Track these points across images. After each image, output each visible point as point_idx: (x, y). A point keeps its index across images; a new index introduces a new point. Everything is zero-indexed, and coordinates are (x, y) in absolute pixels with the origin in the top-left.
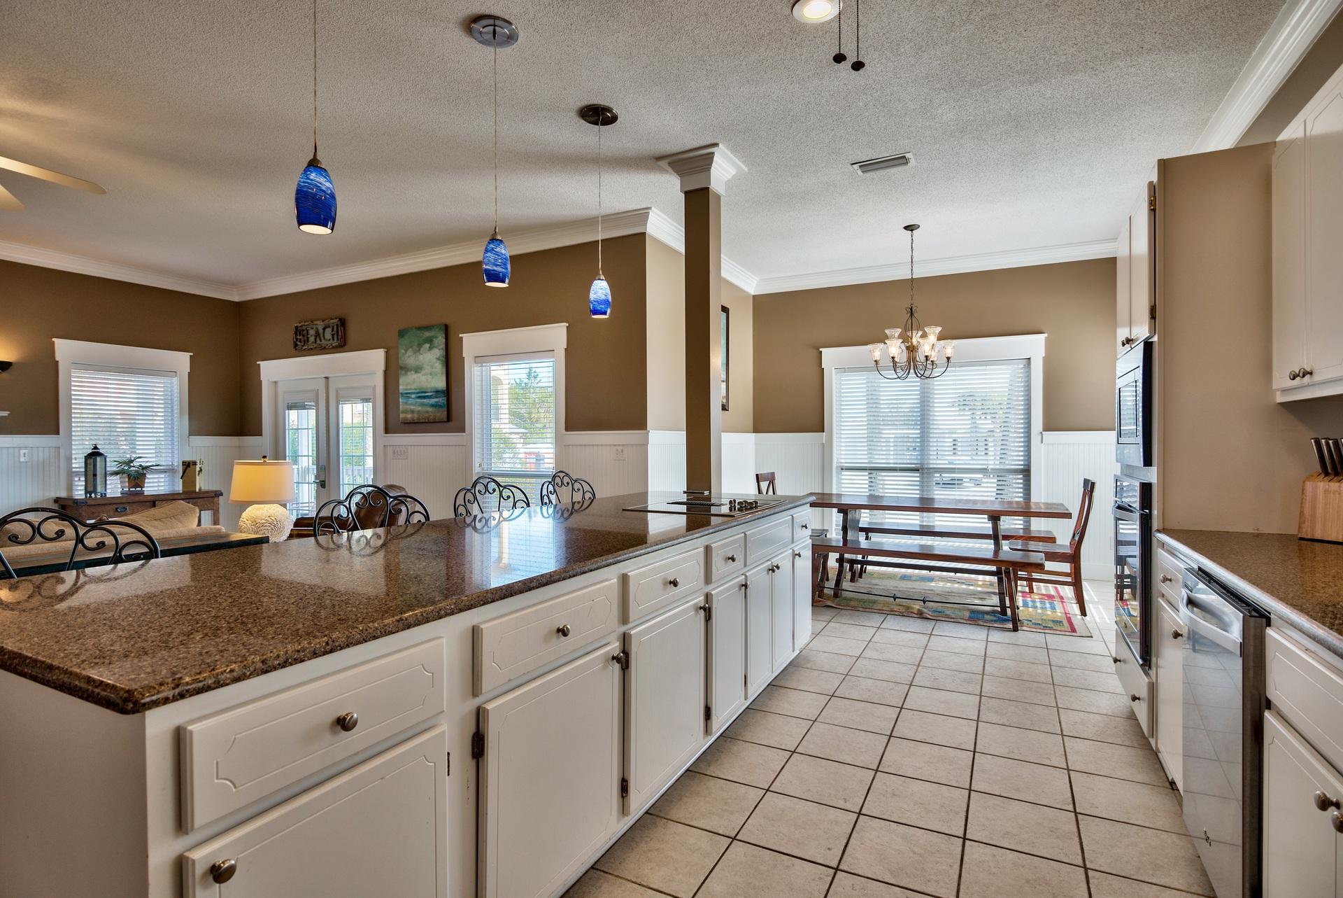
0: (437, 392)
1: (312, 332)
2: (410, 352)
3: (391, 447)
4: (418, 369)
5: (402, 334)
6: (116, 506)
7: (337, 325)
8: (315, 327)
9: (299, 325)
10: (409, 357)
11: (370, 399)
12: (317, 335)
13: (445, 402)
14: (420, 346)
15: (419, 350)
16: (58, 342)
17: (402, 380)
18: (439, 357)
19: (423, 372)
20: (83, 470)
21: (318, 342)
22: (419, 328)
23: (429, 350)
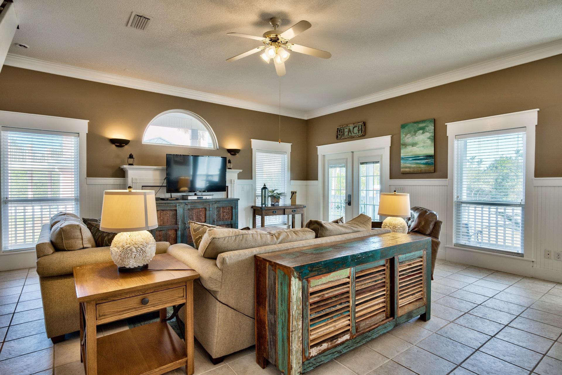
0: (428, 157)
1: (346, 130)
2: (409, 136)
3: (394, 186)
4: (414, 145)
5: (403, 126)
6: (273, 211)
7: (362, 125)
8: (348, 127)
9: (339, 127)
10: (408, 138)
11: (379, 162)
12: (349, 131)
13: (433, 162)
14: (415, 132)
15: (415, 134)
16: (253, 141)
17: (402, 151)
18: (430, 137)
19: (418, 146)
20: (261, 194)
21: (350, 134)
22: (415, 123)
23: (422, 134)
